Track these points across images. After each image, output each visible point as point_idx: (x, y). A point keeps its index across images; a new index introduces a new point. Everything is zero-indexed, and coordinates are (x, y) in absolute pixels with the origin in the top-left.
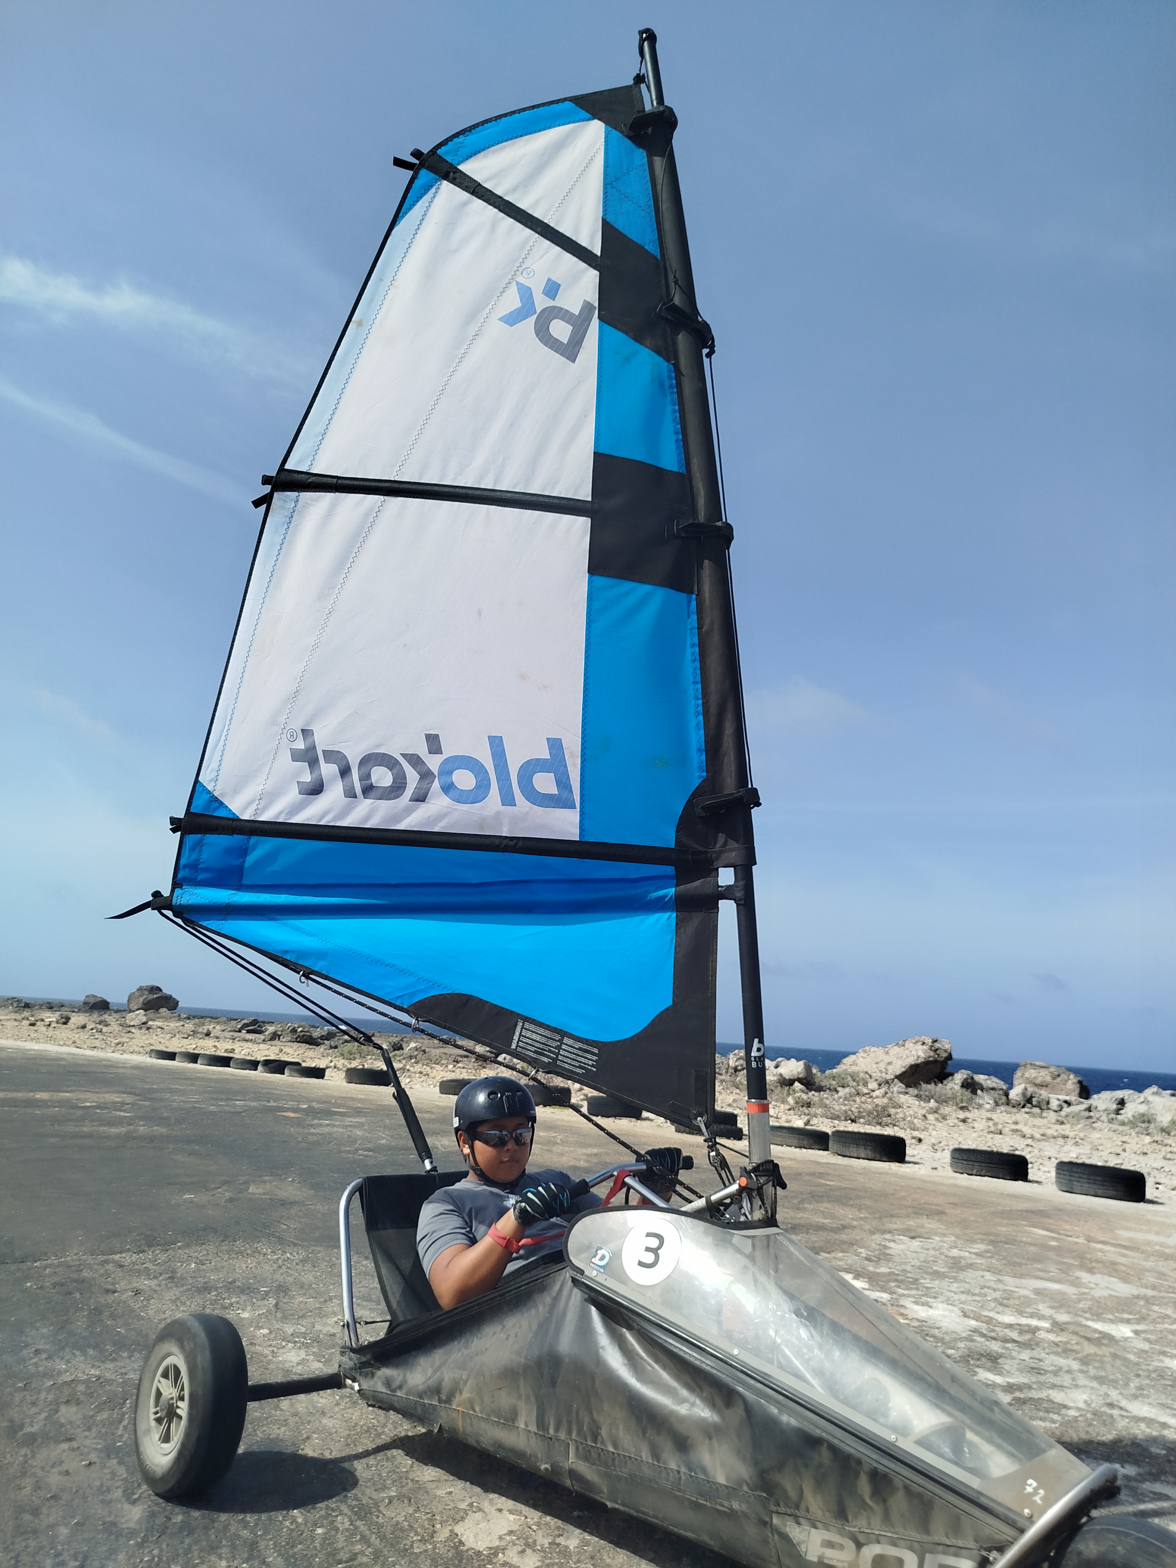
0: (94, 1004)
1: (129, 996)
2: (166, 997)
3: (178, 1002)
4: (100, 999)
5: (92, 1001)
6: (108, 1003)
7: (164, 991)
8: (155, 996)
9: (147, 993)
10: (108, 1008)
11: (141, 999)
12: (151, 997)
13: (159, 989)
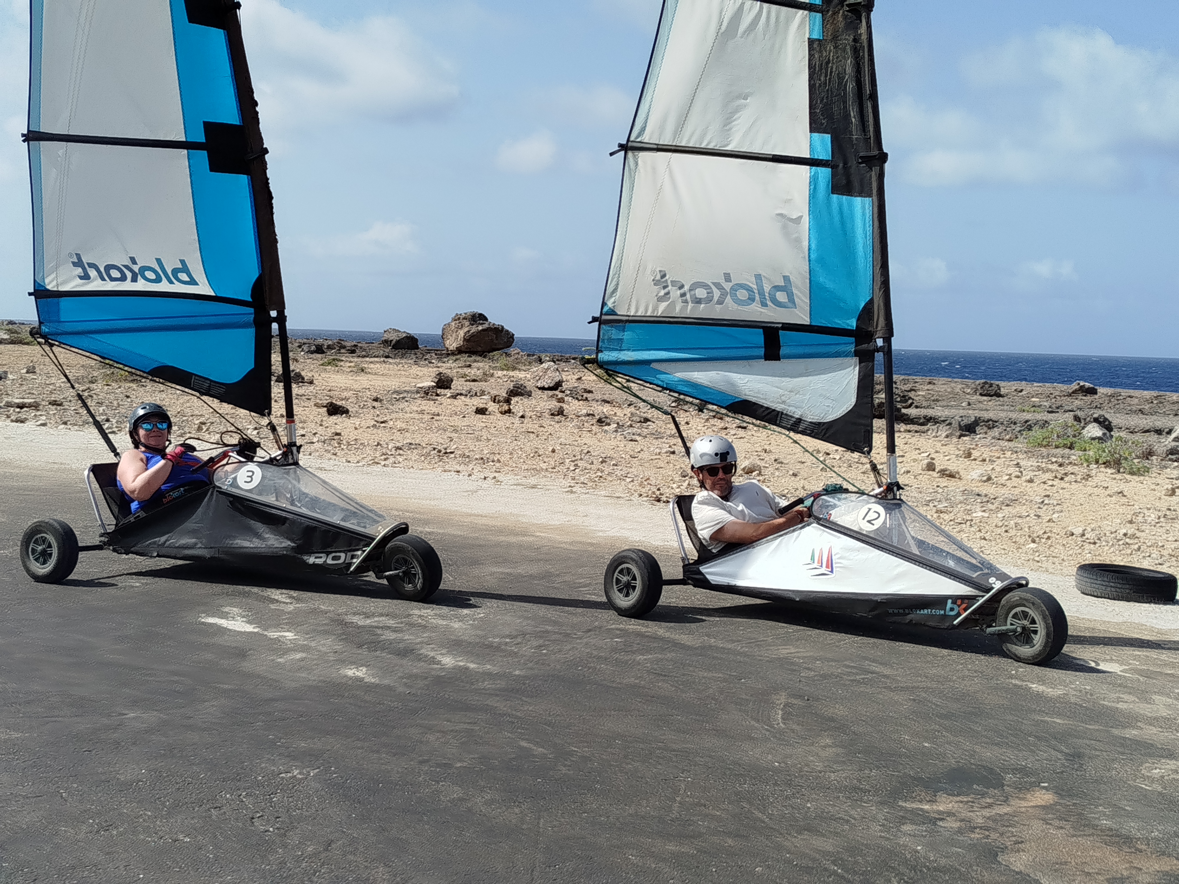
0: (398, 342)
1: (443, 329)
2: (495, 328)
3: (513, 335)
4: (404, 335)
5: (394, 337)
6: (416, 340)
7: (489, 320)
8: (480, 328)
9: (467, 323)
10: (418, 348)
11: (461, 333)
12: (474, 329)
13: (482, 317)
